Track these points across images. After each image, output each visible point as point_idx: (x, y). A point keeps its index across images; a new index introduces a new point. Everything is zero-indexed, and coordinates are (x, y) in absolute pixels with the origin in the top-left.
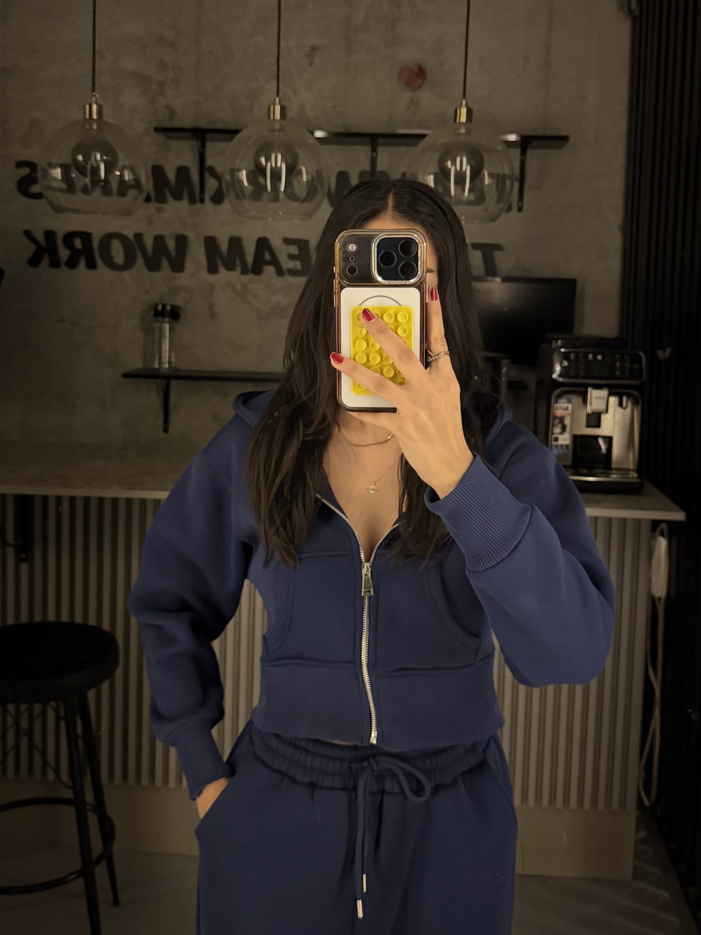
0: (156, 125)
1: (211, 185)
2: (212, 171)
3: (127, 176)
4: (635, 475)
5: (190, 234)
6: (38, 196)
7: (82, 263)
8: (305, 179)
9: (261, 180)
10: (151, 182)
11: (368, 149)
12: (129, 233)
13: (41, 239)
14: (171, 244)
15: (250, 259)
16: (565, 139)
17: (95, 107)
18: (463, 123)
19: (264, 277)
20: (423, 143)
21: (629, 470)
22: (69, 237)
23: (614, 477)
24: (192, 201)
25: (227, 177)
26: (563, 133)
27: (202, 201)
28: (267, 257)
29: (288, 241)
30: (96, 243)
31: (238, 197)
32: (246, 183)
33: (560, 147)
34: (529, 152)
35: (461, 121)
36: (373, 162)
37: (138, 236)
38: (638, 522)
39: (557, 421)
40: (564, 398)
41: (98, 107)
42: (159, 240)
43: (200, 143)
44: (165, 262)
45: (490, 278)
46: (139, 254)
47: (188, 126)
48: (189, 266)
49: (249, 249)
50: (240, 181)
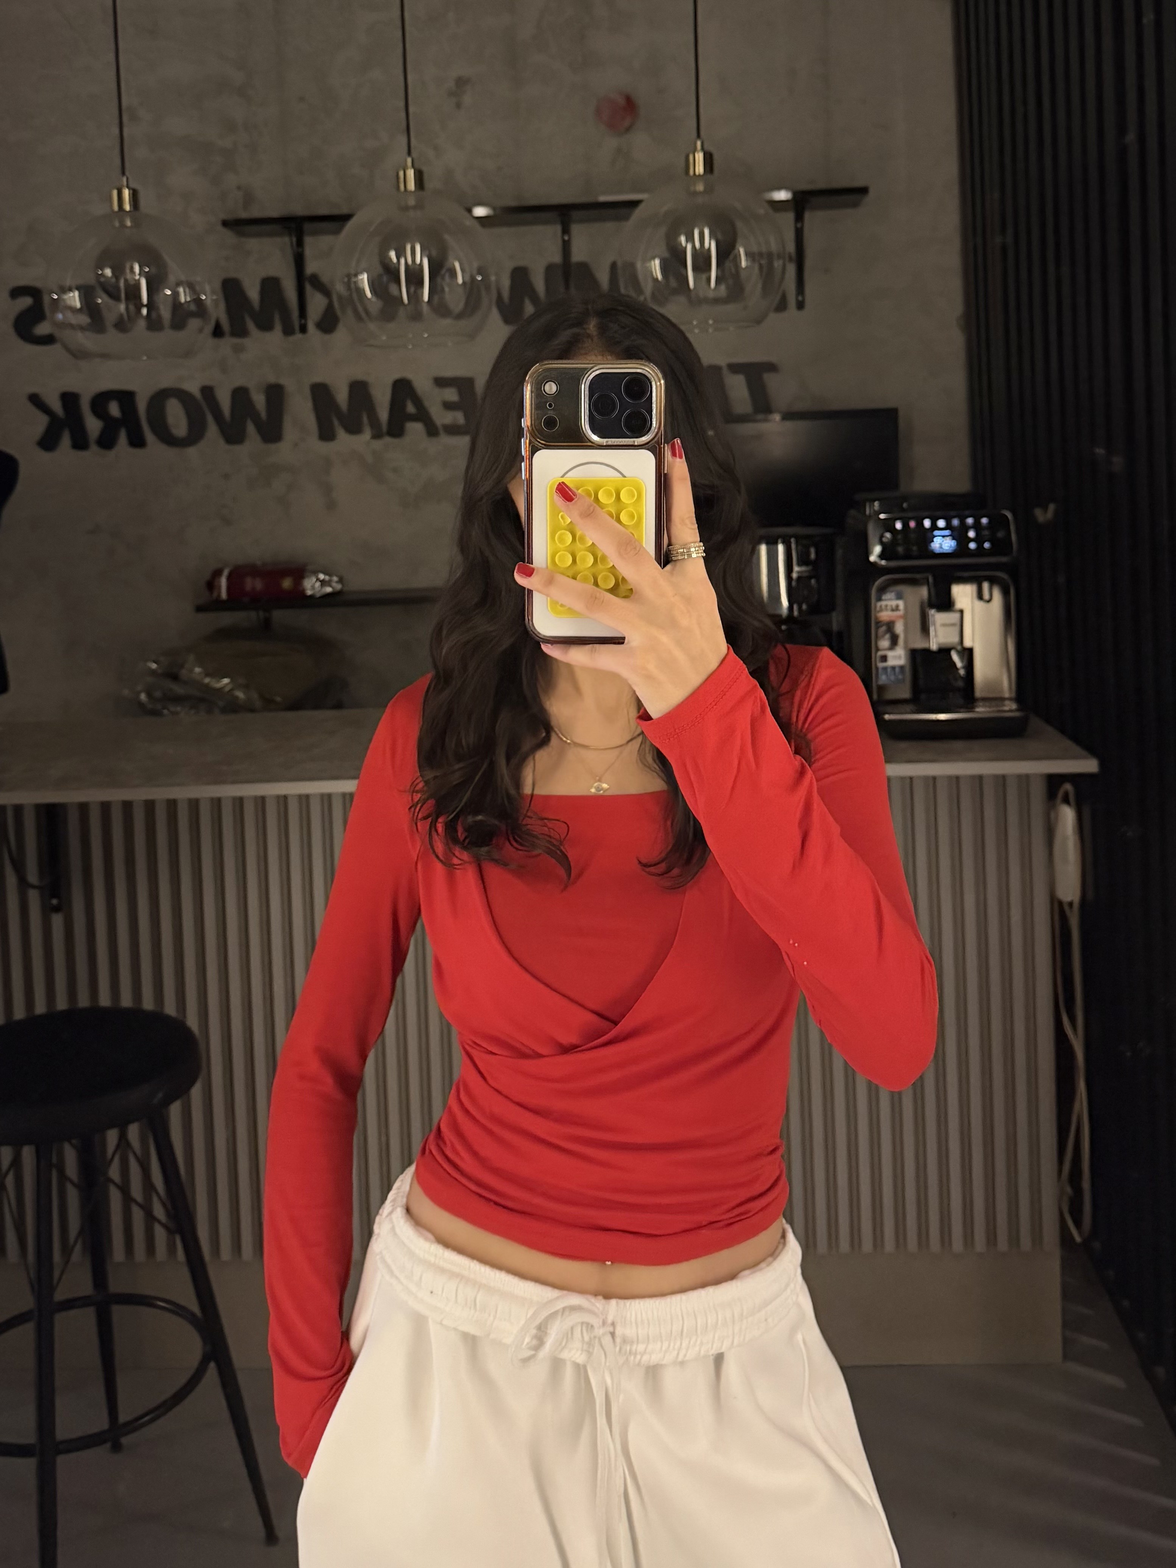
0: (223, 216)
1: (316, 303)
2: (316, 282)
3: (183, 295)
4: (1014, 706)
5: (289, 383)
6: (48, 339)
7: (123, 439)
8: (460, 280)
9: (393, 289)
10: (222, 306)
11: (558, 228)
12: (193, 387)
13: (57, 406)
14: (259, 400)
15: (384, 414)
16: (862, 191)
17: (126, 193)
18: (699, 175)
19: (407, 440)
20: (638, 214)
21: (1002, 699)
22: (100, 401)
23: (981, 711)
24: (288, 331)
25: (339, 288)
26: (859, 183)
27: (303, 329)
28: (411, 408)
29: (441, 382)
30: (142, 407)
31: (359, 318)
32: (369, 294)
33: (855, 205)
34: (808, 216)
35: (697, 173)
36: (566, 248)
37: (208, 392)
38: (1024, 780)
39: (884, 629)
40: (892, 592)
41: (132, 192)
42: (240, 394)
43: (294, 239)
44: (251, 428)
45: (760, 416)
46: (210, 419)
47: (275, 214)
48: (290, 432)
49: (382, 398)
50: (360, 292)
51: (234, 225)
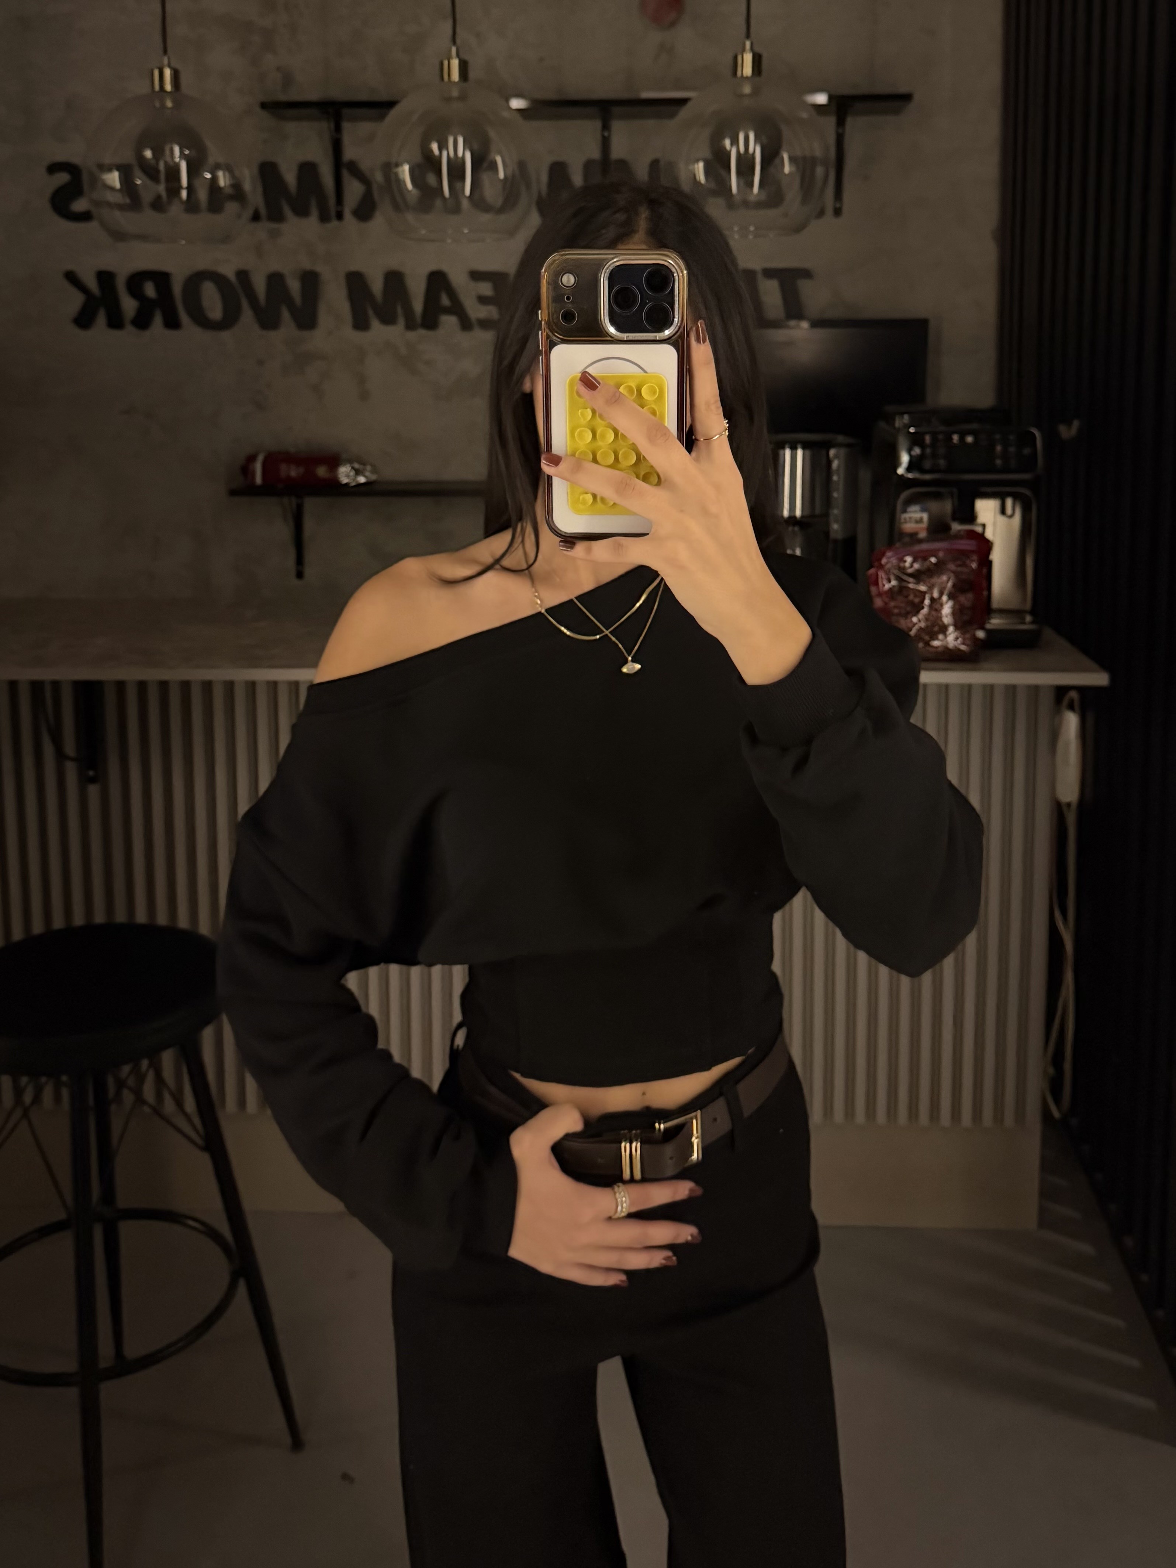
0: (262, 98)
1: (354, 190)
2: (354, 169)
3: (223, 180)
4: (1029, 619)
5: (324, 271)
6: (86, 217)
7: (158, 320)
9: (431, 179)
10: (260, 190)
11: (598, 124)
12: (229, 271)
13: (93, 284)
14: (294, 286)
15: (418, 306)
16: (906, 98)
17: (168, 72)
18: (747, 78)
19: (441, 333)
20: (685, 113)
21: (1019, 611)
22: (136, 281)
23: (996, 622)
24: (324, 218)
25: (379, 177)
26: (903, 89)
27: (340, 216)
28: (445, 301)
29: (476, 276)
30: (177, 289)
31: (397, 207)
32: (409, 185)
33: (897, 112)
34: (850, 121)
35: (745, 75)
36: (606, 144)
37: (243, 275)
38: (1035, 690)
40: (917, 504)
41: (173, 72)
42: (276, 280)
43: (332, 125)
44: (286, 314)
45: (792, 323)
46: (245, 303)
47: (313, 96)
48: (324, 319)
49: (417, 289)
50: (400, 182)
51: (273, 107)
